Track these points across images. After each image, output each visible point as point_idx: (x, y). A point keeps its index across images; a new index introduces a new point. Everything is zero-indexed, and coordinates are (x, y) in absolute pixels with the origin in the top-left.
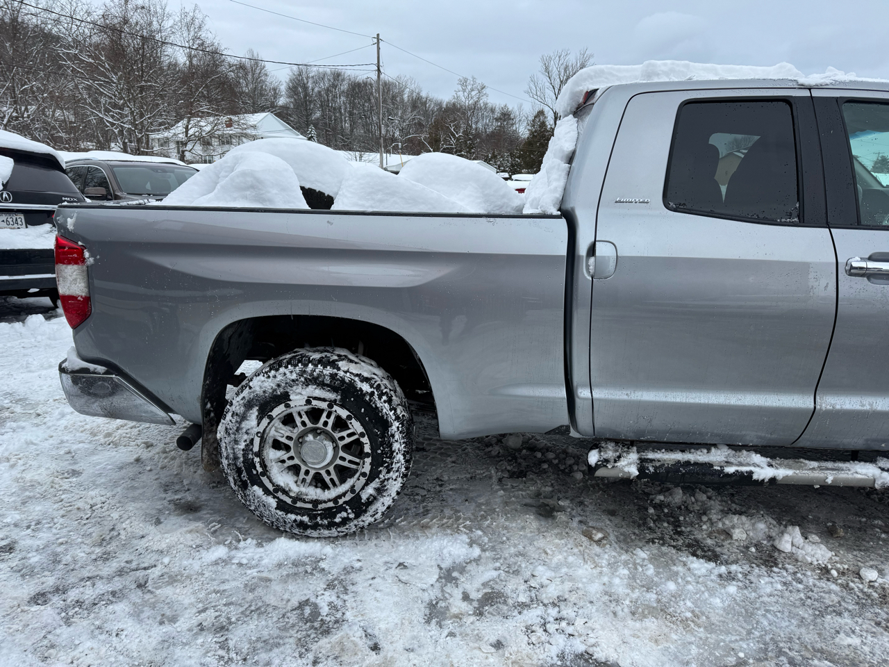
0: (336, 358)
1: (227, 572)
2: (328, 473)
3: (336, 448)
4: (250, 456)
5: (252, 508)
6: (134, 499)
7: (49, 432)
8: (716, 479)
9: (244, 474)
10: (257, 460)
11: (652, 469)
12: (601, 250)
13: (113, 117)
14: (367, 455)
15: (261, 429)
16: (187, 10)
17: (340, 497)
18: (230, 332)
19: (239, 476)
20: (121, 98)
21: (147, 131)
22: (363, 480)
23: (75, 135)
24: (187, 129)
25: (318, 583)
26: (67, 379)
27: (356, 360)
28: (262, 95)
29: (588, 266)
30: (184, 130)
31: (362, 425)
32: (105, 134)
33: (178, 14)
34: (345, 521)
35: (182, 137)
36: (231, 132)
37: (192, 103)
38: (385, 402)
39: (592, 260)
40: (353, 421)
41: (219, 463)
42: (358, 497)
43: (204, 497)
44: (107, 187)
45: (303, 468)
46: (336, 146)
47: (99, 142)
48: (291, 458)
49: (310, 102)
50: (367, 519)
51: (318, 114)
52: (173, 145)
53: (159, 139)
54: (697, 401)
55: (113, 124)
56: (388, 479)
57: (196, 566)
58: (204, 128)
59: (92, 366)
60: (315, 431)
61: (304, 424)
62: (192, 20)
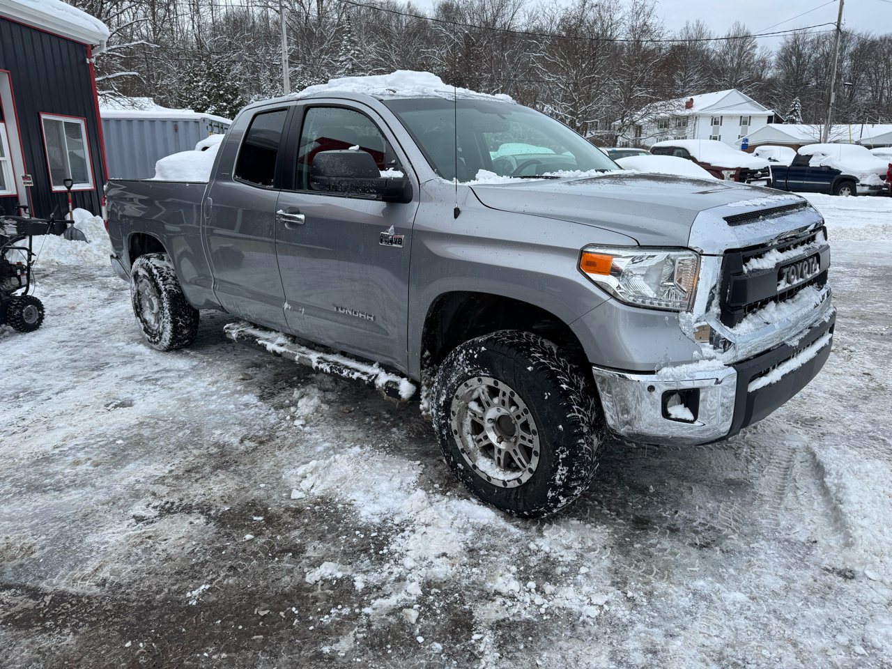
28: (746, 68)
62: (643, 6)
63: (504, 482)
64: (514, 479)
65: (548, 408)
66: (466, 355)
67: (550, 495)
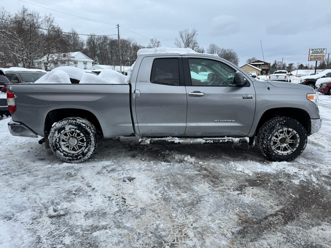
0: (76, 118)
1: (50, 169)
2: (76, 147)
3: (78, 141)
4: (56, 143)
5: (57, 156)
6: (28, 158)
7: (3, 146)
8: (166, 143)
9: (55, 147)
10: (58, 144)
11: (152, 142)
12: (137, 92)
13: (19, 54)
14: (85, 142)
15: (59, 136)
16: (47, 15)
17: (79, 152)
18: (51, 113)
19: (54, 148)
20: (22, 47)
21: (33, 59)
22: (84, 148)
23: (4, 61)
24: (48, 58)
25: (72, 170)
26: (10, 127)
27: (82, 119)
28: (77, 45)
29: (134, 95)
30: (47, 59)
31: (83, 134)
32: (16, 61)
33: (44, 17)
34: (80, 158)
35: (46, 61)
36: (65, 59)
37: (50, 49)
38: (89, 128)
39: (135, 94)
40: (81, 133)
41: (49, 145)
42: (83, 152)
43: (46, 157)
44: (18, 80)
45: (70, 146)
46: (106, 63)
47: (14, 63)
48: (67, 144)
49: (96, 47)
50: (86, 158)
51: (99, 52)
52: (43, 64)
53: (37, 62)
54: (161, 125)
55: (19, 57)
56: (90, 147)
57: (43, 168)
58: (54, 58)
59: (16, 123)
60: (72, 137)
61: (69, 135)
62: (49, 19)
63: (288, 153)
64: (291, 152)
65: (303, 131)
66: (279, 124)
67: (302, 151)
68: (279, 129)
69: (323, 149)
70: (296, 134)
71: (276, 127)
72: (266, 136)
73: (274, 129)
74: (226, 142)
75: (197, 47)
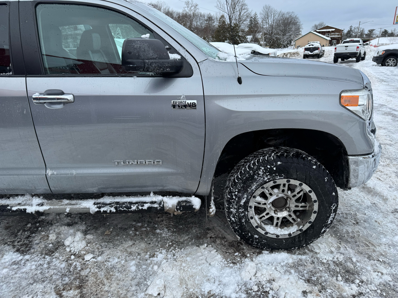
63: (290, 235)
64: (297, 231)
65: (328, 186)
66: (265, 169)
67: (323, 230)
68: (266, 182)
69: (383, 203)
70: (310, 192)
71: (256, 177)
72: (234, 197)
73: (252, 183)
74: (145, 210)
75: (245, 11)
